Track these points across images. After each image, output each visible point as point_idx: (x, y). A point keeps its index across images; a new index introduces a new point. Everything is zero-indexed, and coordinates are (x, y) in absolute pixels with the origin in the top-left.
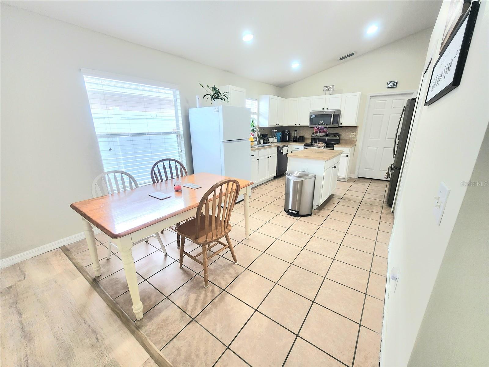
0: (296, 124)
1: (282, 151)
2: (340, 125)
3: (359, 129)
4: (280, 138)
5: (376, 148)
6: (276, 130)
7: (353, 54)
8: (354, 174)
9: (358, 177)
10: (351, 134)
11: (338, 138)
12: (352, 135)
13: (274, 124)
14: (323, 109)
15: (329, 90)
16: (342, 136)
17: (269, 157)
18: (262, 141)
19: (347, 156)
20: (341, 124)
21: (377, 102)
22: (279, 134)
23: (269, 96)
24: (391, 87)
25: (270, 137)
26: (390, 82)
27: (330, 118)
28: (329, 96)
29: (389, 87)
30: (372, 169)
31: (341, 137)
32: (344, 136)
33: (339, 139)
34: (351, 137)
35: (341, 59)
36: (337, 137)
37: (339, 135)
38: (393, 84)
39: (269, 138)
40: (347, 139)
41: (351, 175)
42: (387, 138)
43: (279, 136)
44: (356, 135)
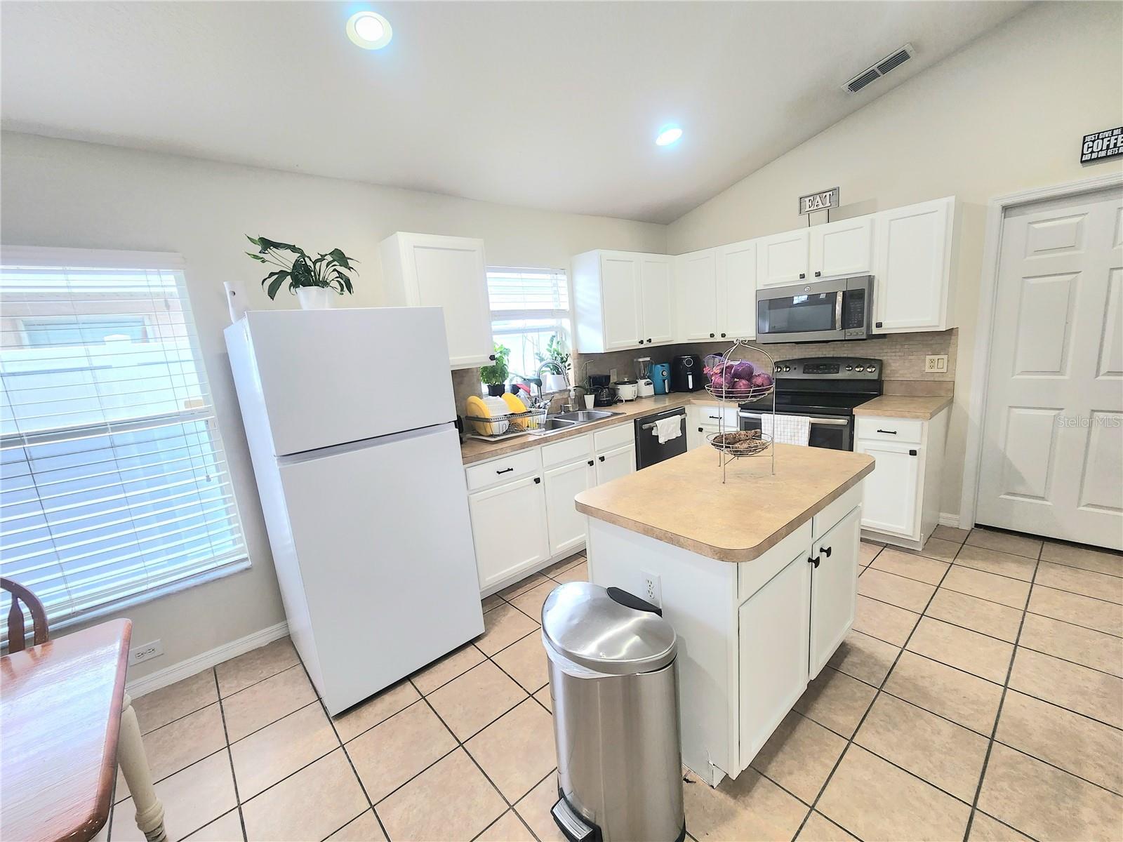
0: (712, 336)
1: (654, 433)
2: (875, 331)
3: (962, 339)
4: (664, 381)
5: (1053, 413)
6: (648, 359)
7: (902, 57)
8: (956, 511)
9: (977, 525)
10: (928, 358)
11: (875, 376)
12: (931, 365)
13: (631, 343)
14: (802, 276)
15: (821, 206)
16: (889, 368)
17: (591, 463)
18: (590, 400)
19: (913, 453)
20: (879, 325)
21: (1036, 226)
22: (662, 371)
23: (596, 253)
24: (1103, 154)
25: (624, 383)
26: (1098, 136)
27: (830, 306)
28: (821, 229)
29: (1094, 156)
30: (1043, 498)
31: (887, 371)
32: (899, 368)
33: (876, 378)
34: (928, 370)
35: (856, 86)
36: (870, 373)
37: (880, 364)
38: (1113, 141)
39: (620, 387)
40: (909, 376)
41: (941, 514)
42: (1104, 369)
43: (658, 378)
44: (952, 361)
